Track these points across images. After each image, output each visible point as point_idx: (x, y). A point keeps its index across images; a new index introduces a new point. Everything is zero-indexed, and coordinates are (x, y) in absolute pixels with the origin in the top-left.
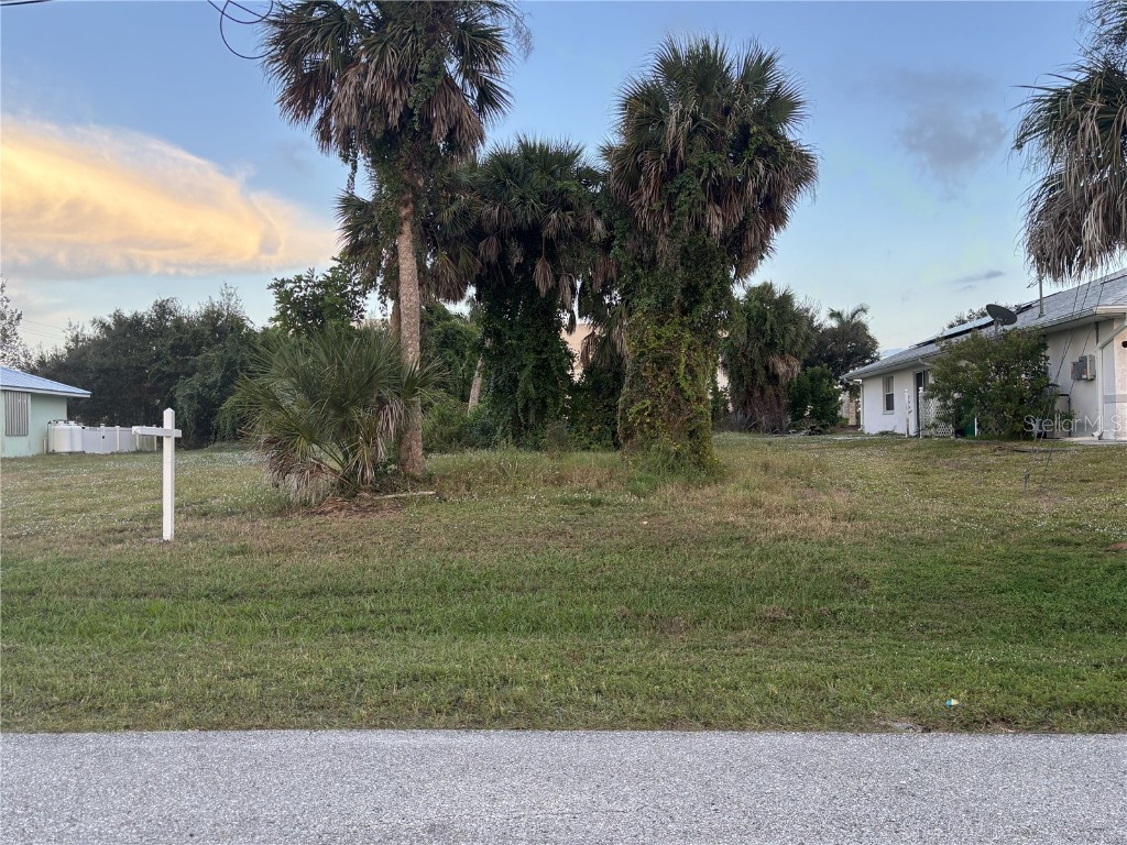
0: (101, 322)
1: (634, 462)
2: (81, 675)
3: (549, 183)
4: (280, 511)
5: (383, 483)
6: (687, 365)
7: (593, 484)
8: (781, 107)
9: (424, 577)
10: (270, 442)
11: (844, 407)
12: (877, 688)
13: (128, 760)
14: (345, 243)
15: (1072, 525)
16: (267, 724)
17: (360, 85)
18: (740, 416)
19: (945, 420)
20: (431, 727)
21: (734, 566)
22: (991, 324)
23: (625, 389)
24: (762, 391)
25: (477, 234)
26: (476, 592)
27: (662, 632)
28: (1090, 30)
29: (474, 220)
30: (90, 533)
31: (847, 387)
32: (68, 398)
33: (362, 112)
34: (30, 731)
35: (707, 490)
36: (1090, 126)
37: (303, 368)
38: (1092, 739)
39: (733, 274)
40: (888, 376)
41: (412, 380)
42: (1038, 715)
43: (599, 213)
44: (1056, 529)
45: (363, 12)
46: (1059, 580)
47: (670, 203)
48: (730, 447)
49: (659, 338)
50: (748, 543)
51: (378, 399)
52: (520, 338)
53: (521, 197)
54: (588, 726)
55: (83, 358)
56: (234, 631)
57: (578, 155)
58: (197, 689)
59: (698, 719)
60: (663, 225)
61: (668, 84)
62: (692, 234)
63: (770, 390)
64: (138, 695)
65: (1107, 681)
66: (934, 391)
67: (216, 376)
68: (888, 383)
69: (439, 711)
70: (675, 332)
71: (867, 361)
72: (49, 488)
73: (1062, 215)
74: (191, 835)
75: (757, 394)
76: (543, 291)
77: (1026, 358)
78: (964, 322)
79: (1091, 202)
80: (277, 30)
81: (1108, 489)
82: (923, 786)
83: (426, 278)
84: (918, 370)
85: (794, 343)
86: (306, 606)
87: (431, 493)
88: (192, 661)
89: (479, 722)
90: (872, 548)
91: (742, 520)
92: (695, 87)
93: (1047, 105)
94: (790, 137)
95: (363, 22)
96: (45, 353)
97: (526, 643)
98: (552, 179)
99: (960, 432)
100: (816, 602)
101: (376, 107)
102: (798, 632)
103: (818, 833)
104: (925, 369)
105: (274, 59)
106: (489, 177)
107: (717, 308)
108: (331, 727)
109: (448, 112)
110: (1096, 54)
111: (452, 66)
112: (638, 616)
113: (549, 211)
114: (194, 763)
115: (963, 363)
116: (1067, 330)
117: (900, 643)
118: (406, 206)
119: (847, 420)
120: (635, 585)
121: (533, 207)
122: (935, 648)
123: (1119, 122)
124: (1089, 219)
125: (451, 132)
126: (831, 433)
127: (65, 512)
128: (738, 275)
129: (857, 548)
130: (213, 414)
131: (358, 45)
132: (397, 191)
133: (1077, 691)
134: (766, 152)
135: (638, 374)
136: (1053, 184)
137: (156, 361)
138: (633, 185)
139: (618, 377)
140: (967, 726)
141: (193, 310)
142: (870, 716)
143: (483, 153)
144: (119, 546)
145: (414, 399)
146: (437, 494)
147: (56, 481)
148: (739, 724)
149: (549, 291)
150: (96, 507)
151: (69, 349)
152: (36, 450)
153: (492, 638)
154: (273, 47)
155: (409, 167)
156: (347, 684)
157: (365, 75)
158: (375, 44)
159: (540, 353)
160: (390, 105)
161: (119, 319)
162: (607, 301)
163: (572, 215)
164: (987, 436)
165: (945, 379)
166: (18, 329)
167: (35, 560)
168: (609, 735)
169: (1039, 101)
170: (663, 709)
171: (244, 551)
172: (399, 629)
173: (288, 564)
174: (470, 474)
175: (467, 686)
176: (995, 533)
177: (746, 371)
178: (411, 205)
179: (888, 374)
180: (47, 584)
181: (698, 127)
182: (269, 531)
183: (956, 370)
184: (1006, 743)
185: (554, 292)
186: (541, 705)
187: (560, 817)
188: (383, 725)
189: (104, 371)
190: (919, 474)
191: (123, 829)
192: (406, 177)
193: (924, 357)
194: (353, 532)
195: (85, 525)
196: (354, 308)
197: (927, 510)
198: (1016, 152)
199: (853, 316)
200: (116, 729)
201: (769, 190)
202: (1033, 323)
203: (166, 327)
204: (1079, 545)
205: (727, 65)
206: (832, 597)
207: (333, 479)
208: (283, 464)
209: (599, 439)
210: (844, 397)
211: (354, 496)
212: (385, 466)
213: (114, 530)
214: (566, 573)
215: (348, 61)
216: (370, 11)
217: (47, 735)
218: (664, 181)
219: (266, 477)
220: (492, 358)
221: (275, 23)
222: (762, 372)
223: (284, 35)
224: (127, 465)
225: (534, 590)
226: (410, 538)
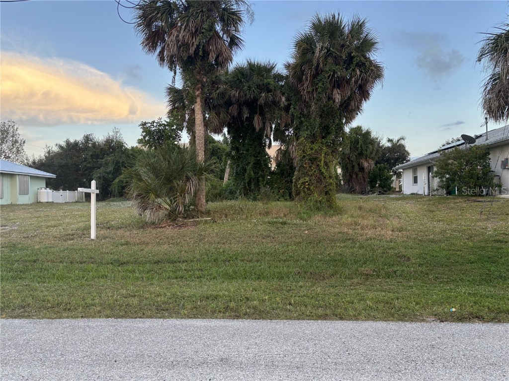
0: (59, 145)
1: (301, 205)
2: (60, 296)
3: (261, 80)
4: (142, 227)
5: (188, 215)
6: (325, 162)
7: (282, 215)
8: (368, 44)
9: (207, 255)
10: (138, 196)
11: (394, 183)
12: (417, 304)
13: (84, 330)
14: (170, 108)
15: (504, 234)
16: (143, 316)
17: (178, 36)
18: (347, 186)
19: (442, 187)
20: (217, 318)
21: (348, 252)
22: (463, 143)
23: (296, 173)
24: (357, 175)
25: (229, 103)
26: (231, 262)
27: (317, 280)
29: (227, 97)
30: (59, 236)
31: (395, 173)
32: (46, 178)
33: (179, 48)
34: (39, 318)
35: (334, 218)
37: (152, 163)
39: (344, 121)
41: (201, 169)
42: (493, 315)
43: (283, 94)
44: (496, 235)
45: (179, 3)
46: (498, 258)
47: (317, 88)
48: (343, 199)
49: (312, 149)
50: (354, 241)
51: (186, 177)
52: (248, 150)
53: (248, 87)
54: (287, 318)
55: (52, 160)
56: (124, 278)
57: (274, 67)
58: (111, 302)
59: (336, 316)
60: (314, 98)
61: (316, 35)
62: (326, 102)
63: (360, 175)
64: (86, 304)
66: (437, 174)
67: (111, 168)
68: (415, 171)
69: (220, 312)
70: (319, 147)
71: (405, 162)
72: (40, 217)
73: (500, 91)
74: (115, 361)
75: (354, 176)
76: (257, 129)
77: (480, 159)
78: (450, 144)
80: (141, 11)
82: (443, 345)
83: (206, 124)
84: (429, 165)
85: (371, 153)
86: (156, 267)
87: (209, 219)
88: (107, 290)
90: (411, 243)
91: (350, 231)
92: (328, 35)
93: (493, 41)
94: (372, 59)
95: (179, 8)
96: (35, 158)
97: (256, 284)
98: (262, 79)
99: (449, 193)
100: (386, 267)
101: (185, 45)
102: (379, 280)
104: (432, 164)
105: (139, 25)
106: (234, 78)
107: (337, 137)
108: (172, 318)
109: (216, 48)
111: (218, 27)
112: (305, 272)
113: (261, 93)
114: (114, 332)
115: (450, 161)
116: (500, 146)
117: (426, 285)
118: (198, 90)
119: (395, 188)
120: (303, 259)
121: (254, 91)
122: (442, 287)
125: (217, 57)
126: (388, 194)
127: (48, 227)
128: (346, 122)
129: (404, 244)
130: (109, 185)
131: (177, 18)
132: (194, 84)
134: (361, 65)
135: (302, 166)
136: (495, 78)
137: (84, 161)
138: (300, 80)
139: (292, 168)
140: (460, 320)
141: (100, 139)
142: (415, 315)
143: (231, 67)
144: (72, 241)
145: (202, 177)
146: (212, 219)
147: (42, 214)
148: (356, 318)
149: (260, 129)
150: (60, 225)
151: (46, 157)
152: (32, 201)
153: (240, 281)
154: (139, 19)
155: (199, 73)
156: (178, 300)
157: (180, 31)
158: (184, 17)
159: (256, 157)
160: (191, 45)
161: (68, 143)
162: (287, 134)
163: (271, 95)
164: (461, 194)
165: (442, 168)
166: (24, 147)
167: (36, 247)
168: (297, 322)
169: (488, 39)
170: (320, 311)
171: (127, 243)
172: (198, 277)
173: (146, 249)
174: (227, 210)
175: (231, 301)
176: (467, 237)
177: (349, 166)
178: (200, 90)
179: (415, 167)
180: (41, 257)
181: (329, 54)
182: (137, 235)
183: (447, 165)
184: (479, 327)
185: (263, 129)
186: (265, 309)
187: (278, 356)
188: (195, 317)
189: (61, 166)
190: (430, 211)
191: (85, 359)
192: (198, 77)
193: (432, 159)
194: (175, 235)
195: (57, 232)
196: (176, 135)
197: (435, 227)
198: (478, 63)
199: (398, 141)
200: (77, 317)
201: (362, 82)
202: (483, 143)
203: (88, 146)
204: (507, 242)
205: (343, 25)
206: (393, 265)
207: (167, 212)
208: (143, 206)
209: (283, 196)
210: (394, 178)
211: (175, 220)
212: (189, 207)
213: (69, 234)
214: (272, 254)
215: (173, 25)
216: (182, 3)
217: (48, 320)
218: (314, 78)
219: (136, 212)
220: (235, 160)
221: (140, 9)
222: (357, 166)
223: (144, 14)
224: (72, 207)
225: (257, 261)
226: (201, 238)
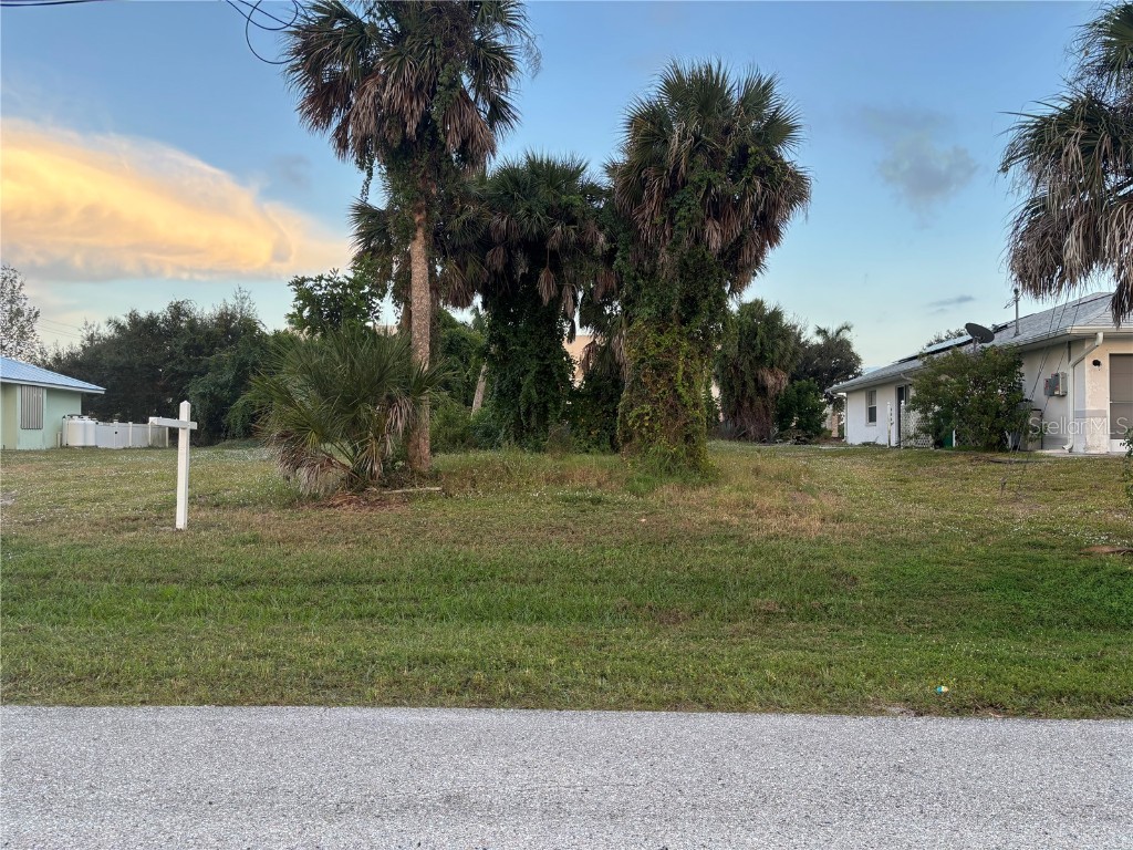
0: (116, 322)
1: (633, 463)
2: (97, 654)
3: (555, 197)
4: (290, 504)
5: (391, 479)
6: (685, 373)
7: (593, 483)
8: (778, 130)
9: (430, 568)
10: (283, 436)
11: (828, 420)
12: (870, 676)
13: (146, 732)
14: (358, 249)
15: (1047, 530)
16: (281, 700)
17: (378, 96)
18: (730, 426)
19: (926, 431)
20: (443, 705)
21: (729, 563)
22: (970, 342)
23: (624, 395)
24: (752, 403)
25: (485, 244)
26: (481, 583)
27: (661, 622)
28: (1074, 60)
29: (482, 230)
30: (104, 521)
31: (831, 400)
32: (82, 394)
33: (380, 121)
34: (47, 704)
35: (702, 492)
36: (1074, 150)
37: (316, 366)
38: (1077, 723)
39: (727, 289)
40: (873, 389)
41: (420, 380)
42: (1024, 701)
43: (601, 228)
44: (1032, 533)
45: (382, 26)
46: (1036, 580)
47: (671, 218)
48: (722, 452)
49: (659, 345)
50: (741, 541)
51: (389, 397)
52: (524, 344)
53: (528, 210)
54: (594, 706)
55: (98, 356)
56: (245, 615)
57: (583, 170)
58: (211, 668)
59: (700, 702)
60: (665, 237)
61: (671, 105)
62: (692, 248)
63: (758, 401)
64: (154, 672)
65: (1088, 673)
66: (917, 404)
67: (228, 376)
68: (871, 396)
69: (450, 691)
70: (674, 341)
71: (851, 376)
72: (63, 479)
73: (1045, 235)
74: (210, 803)
75: (747, 405)
76: (546, 300)
77: (1003, 374)
78: (942, 341)
79: (1072, 223)
80: (299, 40)
81: (1079, 499)
82: (920, 766)
83: (436, 286)
84: (902, 384)
85: (782, 357)
86: (317, 594)
87: (438, 489)
88: (205, 642)
89: (487, 702)
90: (859, 548)
91: (735, 520)
92: (697, 107)
93: (1033, 131)
94: (786, 159)
95: (382, 35)
96: (61, 350)
97: (531, 630)
98: (558, 194)
99: (939, 444)
100: (806, 597)
101: (397, 117)
102: (791, 624)
103: (823, 806)
104: (906, 383)
105: (295, 69)
106: (498, 189)
107: (712, 320)
108: (345, 705)
109: (461, 125)
110: (1078, 85)
111: (466, 81)
112: (638, 607)
113: (553, 224)
114: (210, 734)
115: (943, 378)
116: (1048, 347)
117: (888, 636)
118: (420, 213)
119: (831, 432)
120: (634, 578)
121: (539, 219)
122: (922, 640)
123: (1100, 148)
124: (1071, 239)
125: (464, 143)
126: (816, 443)
127: (81, 501)
128: (733, 290)
129: (845, 548)
130: (223, 413)
131: (376, 57)
132: (412, 199)
133: (1060, 681)
134: (764, 171)
135: (638, 380)
136: (1038, 207)
137: (169, 360)
138: (637, 200)
139: (617, 384)
140: (957, 711)
141: (207, 313)
142: (865, 701)
143: (493, 165)
144: (133, 534)
145: (422, 398)
146: (443, 490)
147: (70, 473)
148: (740, 707)
149: (551, 300)
150: (109, 496)
151: (84, 347)
152: (49, 443)
153: (498, 625)
154: (295, 56)
155: (423, 176)
156: (359, 665)
157: (383, 88)
158: (393, 57)
159: (543, 359)
160: (408, 115)
161: (134, 318)
162: (608, 312)
163: (575, 229)
164: (964, 447)
165: (927, 392)
166: (35, 327)
167: (51, 545)
168: (615, 714)
169: (1024, 127)
170: (666, 692)
171: (255, 540)
172: (407, 616)
173: (299, 553)
174: (476, 471)
175: (475, 668)
176: (974, 536)
177: (736, 384)
178: (424, 212)
179: (871, 388)
180: (62, 568)
181: (699, 145)
182: (274, 522)
183: (937, 384)
184: (994, 728)
185: (557, 300)
186: (549, 687)
187: (572, 790)
188: (395, 702)
189: (118, 369)
190: (901, 481)
191: (142, 797)
192: (420, 185)
193: (905, 373)
194: (361, 524)
195: (99, 513)
196: (370, 308)
197: (910, 513)
198: (1002, 175)
199: (838, 333)
200: (132, 703)
201: (765, 208)
202: (1009, 342)
203: (180, 328)
204: (1054, 548)
205: (729, 86)
206: (822, 593)
207: (343, 474)
208: (294, 458)
209: (598, 443)
210: (828, 410)
211: (363, 490)
212: (393, 462)
213: (128, 518)
214: (568, 566)
215: (368, 72)
216: (389, 25)
217: (65, 708)
218: (666, 196)
219: (277, 470)
220: (496, 364)
221: (296, 34)
222: (752, 384)
223: (305, 45)
224: (139, 459)
225: (538, 581)
226: (418, 531)
